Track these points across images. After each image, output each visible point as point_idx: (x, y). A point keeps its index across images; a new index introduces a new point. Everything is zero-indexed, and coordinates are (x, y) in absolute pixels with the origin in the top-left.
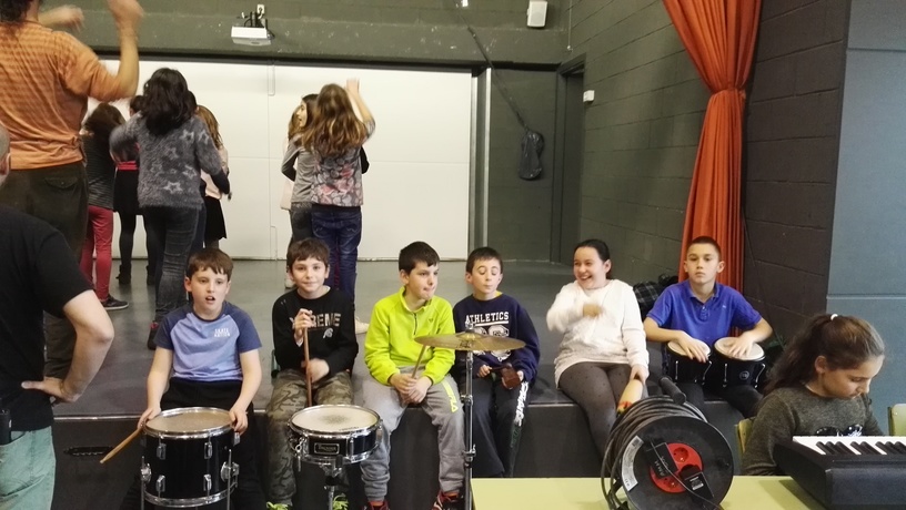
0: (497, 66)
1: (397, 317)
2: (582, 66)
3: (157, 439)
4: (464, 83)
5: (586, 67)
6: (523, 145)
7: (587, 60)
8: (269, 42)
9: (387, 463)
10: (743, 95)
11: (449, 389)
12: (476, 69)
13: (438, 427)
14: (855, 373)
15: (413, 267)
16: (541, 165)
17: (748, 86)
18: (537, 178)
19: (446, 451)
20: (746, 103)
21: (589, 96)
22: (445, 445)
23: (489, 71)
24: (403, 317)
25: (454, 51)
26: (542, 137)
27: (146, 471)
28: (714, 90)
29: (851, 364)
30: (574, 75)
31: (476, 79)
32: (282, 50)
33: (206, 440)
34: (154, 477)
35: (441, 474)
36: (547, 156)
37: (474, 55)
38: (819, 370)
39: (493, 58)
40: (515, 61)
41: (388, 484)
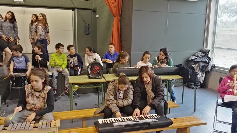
0: (78, 9)
1: (55, 57)
2: (96, 10)
3: (13, 77)
4: (71, 12)
5: (97, 10)
6: (85, 27)
7: (97, 8)
8: (23, 2)
9: (56, 82)
10: (120, 17)
11: (66, 70)
12: (73, 9)
13: (65, 76)
14: (124, 59)
15: (59, 47)
16: (89, 31)
17: (121, 16)
18: (88, 34)
19: (66, 80)
20: (121, 19)
21: (97, 16)
22: (66, 79)
23: (76, 10)
24: (57, 57)
25: (68, 5)
26: (89, 25)
27: (11, 83)
28: (115, 17)
29: (124, 58)
30: (95, 11)
31: (73, 11)
32: (26, 4)
33: (22, 77)
34: (13, 84)
35: (66, 84)
36: (90, 29)
37: (72, 6)
38: (121, 59)
39: (77, 7)
40: (82, 8)
41: (57, 85)
